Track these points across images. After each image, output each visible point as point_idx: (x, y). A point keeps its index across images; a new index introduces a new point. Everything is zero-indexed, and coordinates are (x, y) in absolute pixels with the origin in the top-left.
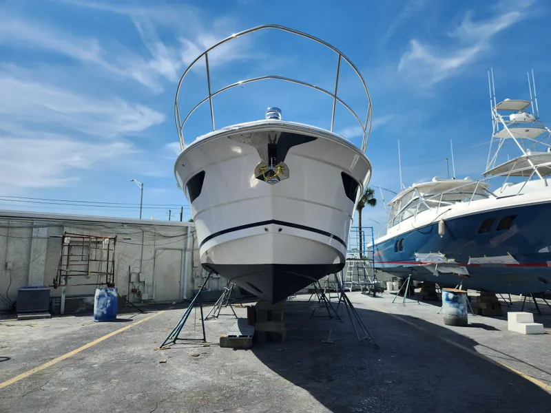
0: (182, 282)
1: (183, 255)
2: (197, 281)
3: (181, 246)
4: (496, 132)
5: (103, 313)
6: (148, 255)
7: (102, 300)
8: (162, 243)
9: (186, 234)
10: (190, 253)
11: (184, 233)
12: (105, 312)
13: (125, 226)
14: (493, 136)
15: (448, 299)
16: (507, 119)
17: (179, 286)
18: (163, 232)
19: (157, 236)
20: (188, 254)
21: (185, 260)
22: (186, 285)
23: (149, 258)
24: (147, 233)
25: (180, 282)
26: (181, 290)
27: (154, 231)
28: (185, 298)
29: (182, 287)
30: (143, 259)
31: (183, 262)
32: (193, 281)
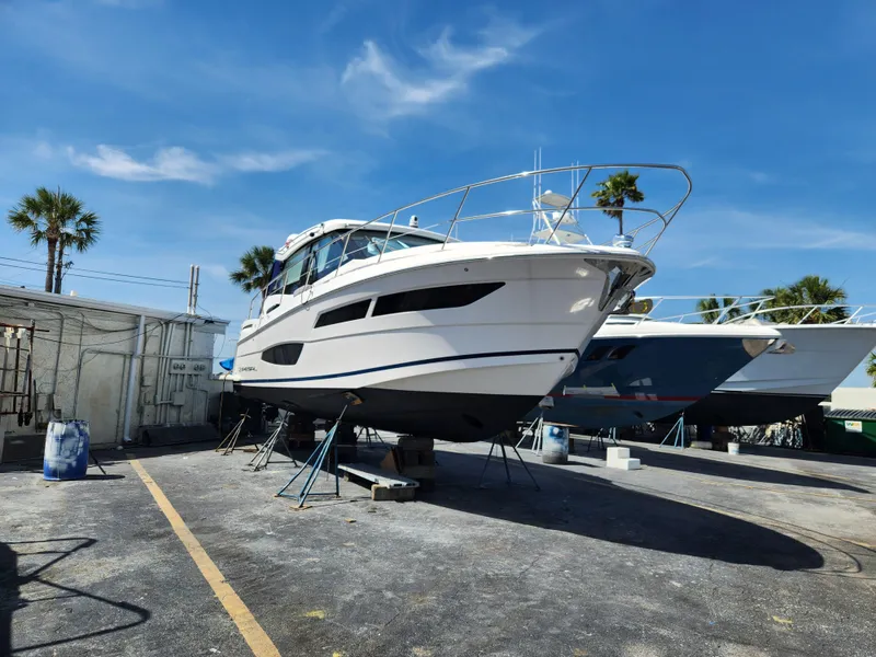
0: (122, 411)
1: (127, 364)
2: (148, 409)
3: (124, 348)
4: (537, 229)
5: (70, 465)
6: (68, 361)
7: (69, 443)
8: (92, 340)
9: (136, 328)
10: (139, 361)
11: (129, 325)
12: (74, 464)
13: (32, 305)
14: (532, 234)
15: (552, 434)
16: (550, 216)
17: (116, 418)
18: (95, 322)
19: (84, 327)
20: (136, 363)
21: (129, 373)
22: (130, 419)
23: (69, 368)
24: (68, 321)
25: (118, 412)
26: (119, 427)
27: (80, 318)
28: (127, 439)
29: (121, 420)
30: (60, 368)
31: (126, 376)
32: (140, 411)
